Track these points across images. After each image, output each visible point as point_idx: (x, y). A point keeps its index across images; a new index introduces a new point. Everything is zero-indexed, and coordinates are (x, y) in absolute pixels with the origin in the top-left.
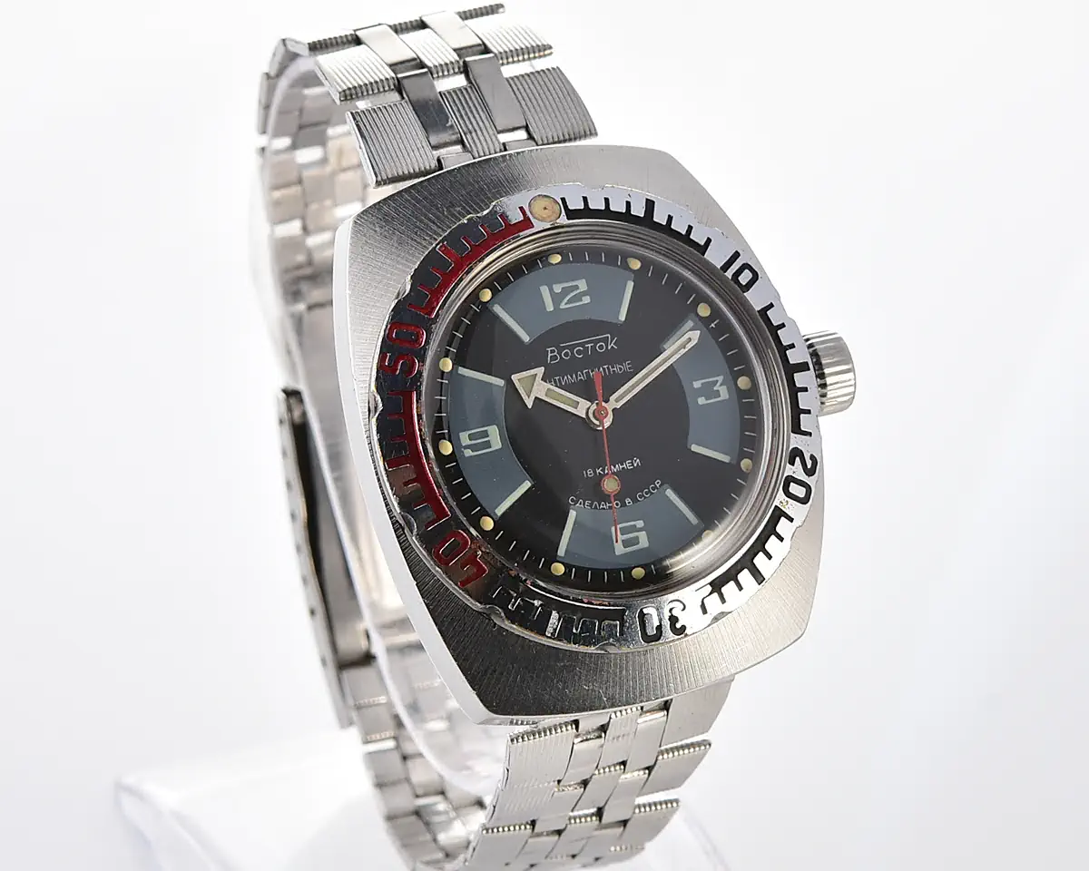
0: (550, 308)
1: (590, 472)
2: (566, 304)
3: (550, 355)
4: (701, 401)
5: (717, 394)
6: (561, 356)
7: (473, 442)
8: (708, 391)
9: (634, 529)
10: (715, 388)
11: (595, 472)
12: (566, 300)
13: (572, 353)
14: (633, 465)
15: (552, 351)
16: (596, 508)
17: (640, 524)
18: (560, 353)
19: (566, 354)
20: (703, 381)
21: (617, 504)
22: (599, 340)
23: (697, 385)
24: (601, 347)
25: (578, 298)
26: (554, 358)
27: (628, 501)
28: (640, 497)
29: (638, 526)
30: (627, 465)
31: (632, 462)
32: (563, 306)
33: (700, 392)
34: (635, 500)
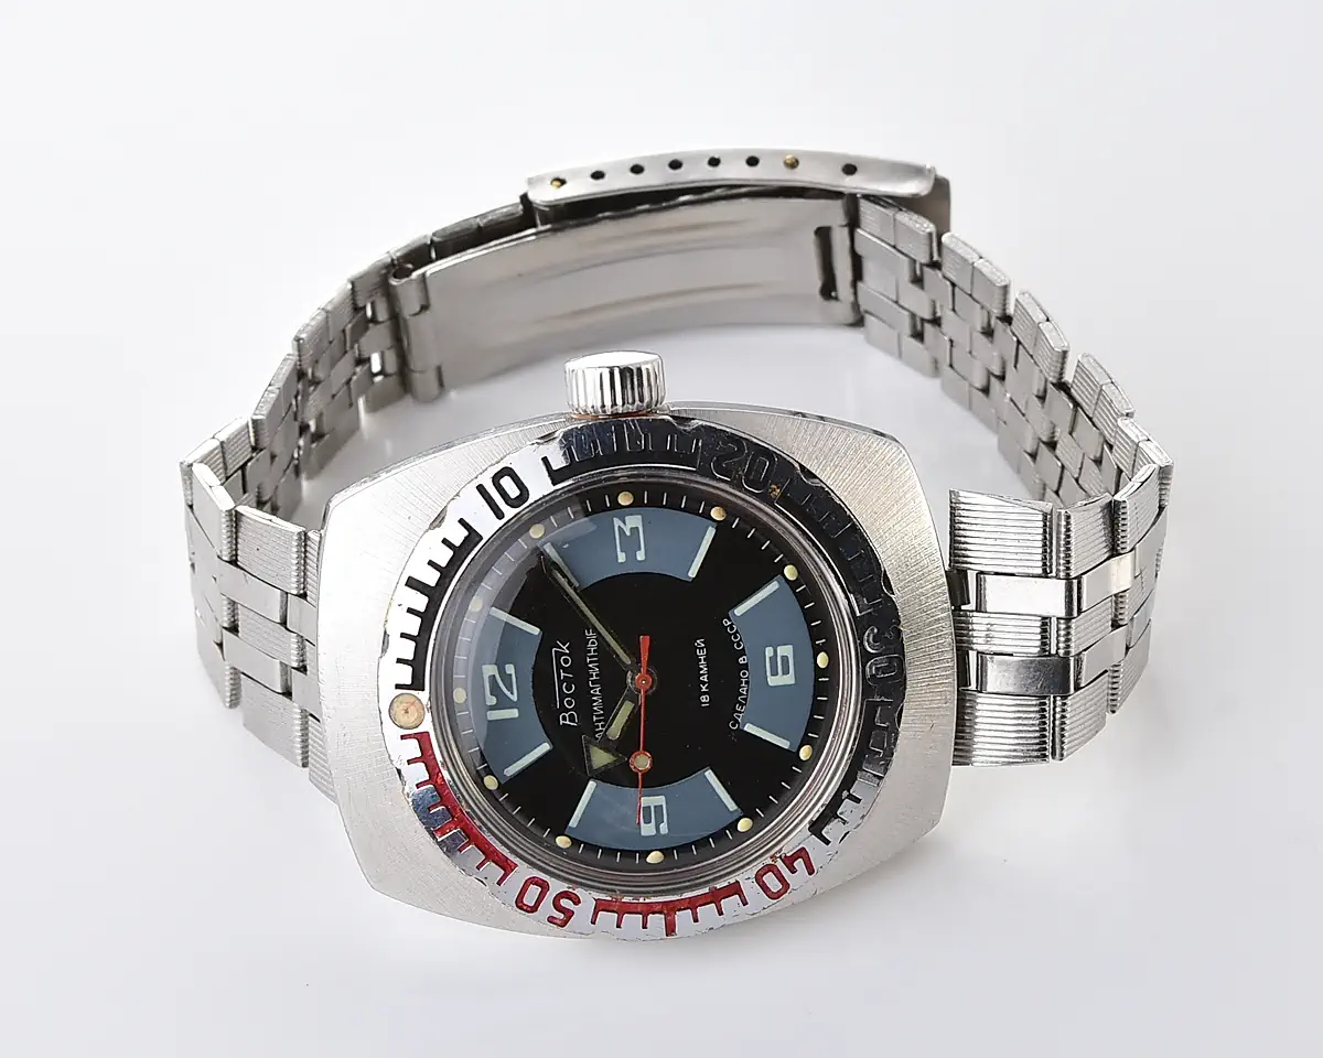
0: (514, 713)
1: (705, 699)
2: (512, 693)
3: (568, 722)
4: (641, 556)
5: (634, 530)
6: (570, 710)
7: (653, 820)
8: (630, 544)
9: (774, 659)
10: (628, 533)
11: (705, 693)
12: (508, 693)
13: (568, 696)
14: (702, 648)
15: (564, 718)
16: (745, 699)
17: (769, 652)
18: (567, 710)
19: (570, 703)
20: (618, 549)
21: (744, 674)
22: (558, 663)
23: (622, 558)
24: (566, 661)
25: (506, 678)
26: (572, 718)
27: (741, 661)
28: (739, 645)
29: (772, 654)
30: (702, 654)
31: (700, 649)
32: (514, 698)
33: (631, 556)
34: (743, 652)
